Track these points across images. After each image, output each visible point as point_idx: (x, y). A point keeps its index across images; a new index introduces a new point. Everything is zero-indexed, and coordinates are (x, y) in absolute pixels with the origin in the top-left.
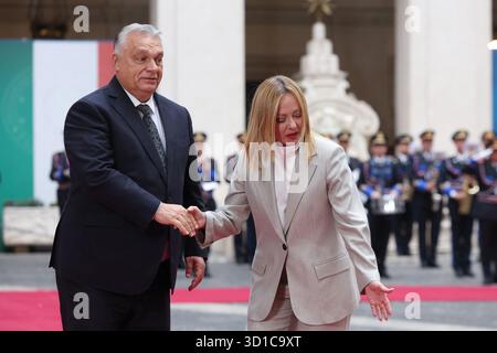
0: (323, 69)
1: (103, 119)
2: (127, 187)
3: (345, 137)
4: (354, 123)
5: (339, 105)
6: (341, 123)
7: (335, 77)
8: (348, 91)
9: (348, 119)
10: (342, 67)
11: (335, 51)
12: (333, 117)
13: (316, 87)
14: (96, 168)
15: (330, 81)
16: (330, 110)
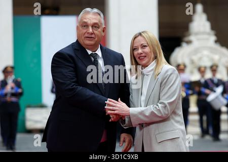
0: (202, 29)
1: (71, 61)
2: (87, 94)
3: (214, 68)
4: (220, 59)
5: (212, 50)
6: (212, 59)
7: (209, 34)
8: (216, 42)
9: (216, 57)
10: (213, 28)
11: (209, 19)
12: (208, 56)
13: (198, 40)
14: (70, 87)
15: (206, 36)
16: (206, 52)
